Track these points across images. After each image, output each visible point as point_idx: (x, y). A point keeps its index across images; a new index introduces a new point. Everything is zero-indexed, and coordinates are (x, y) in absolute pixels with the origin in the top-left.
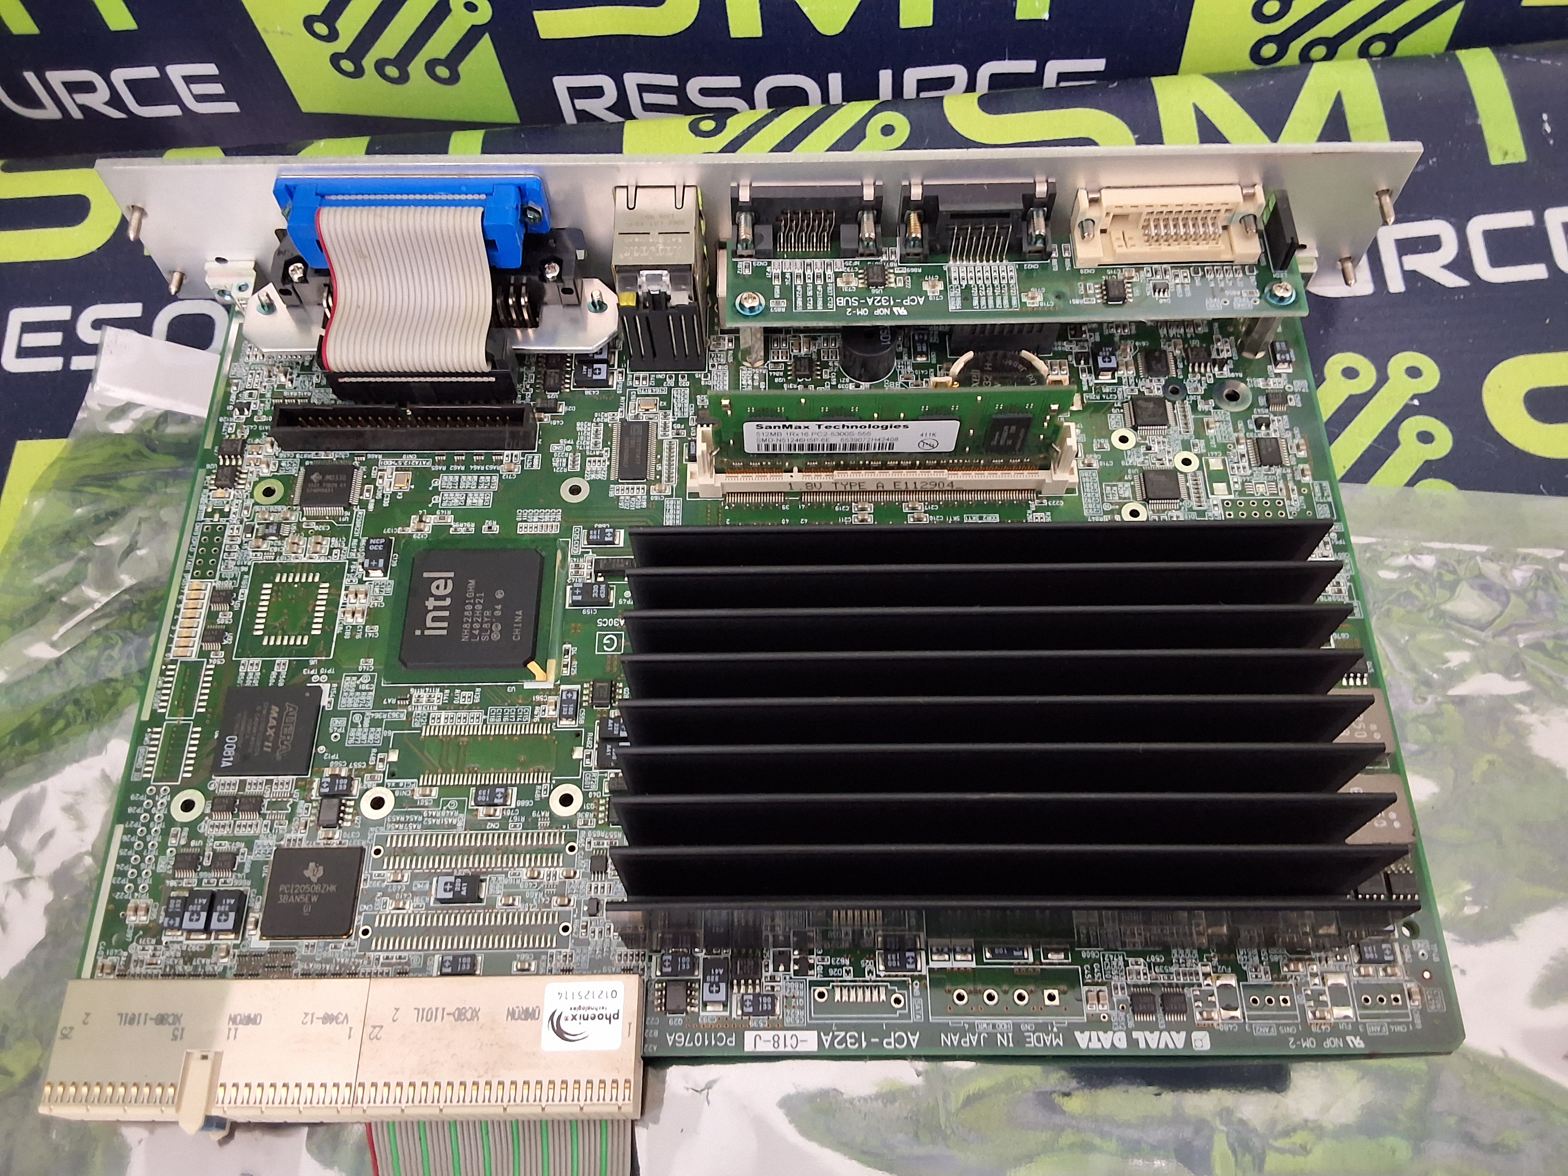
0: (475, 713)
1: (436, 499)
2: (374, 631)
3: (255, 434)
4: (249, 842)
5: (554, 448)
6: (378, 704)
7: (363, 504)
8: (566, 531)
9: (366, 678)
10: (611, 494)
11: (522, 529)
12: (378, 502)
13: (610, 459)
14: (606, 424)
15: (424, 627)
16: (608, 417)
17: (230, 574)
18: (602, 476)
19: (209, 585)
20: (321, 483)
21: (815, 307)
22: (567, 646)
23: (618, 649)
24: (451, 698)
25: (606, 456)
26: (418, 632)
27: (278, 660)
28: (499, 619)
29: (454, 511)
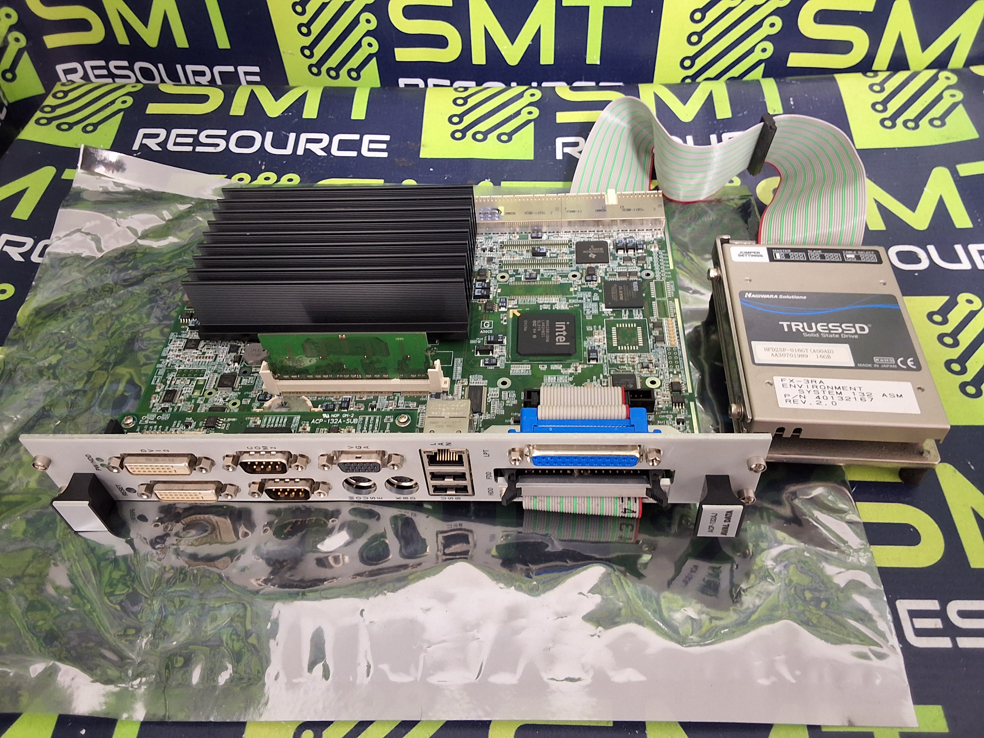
0: (541, 302)
1: (571, 379)
2: (589, 328)
3: (669, 409)
4: (619, 265)
5: (515, 402)
6: (582, 304)
7: (605, 377)
8: (508, 367)
9: (588, 312)
10: (487, 381)
11: (528, 367)
12: (598, 377)
13: (487, 397)
14: (489, 413)
15: (566, 325)
16: (488, 417)
17: (659, 350)
18: (491, 389)
19: (668, 344)
20: (628, 384)
21: (370, 418)
22: (505, 323)
23: (483, 323)
24: (552, 307)
25: (490, 397)
26: (568, 323)
27: (627, 318)
28: (534, 328)
29: (562, 374)
